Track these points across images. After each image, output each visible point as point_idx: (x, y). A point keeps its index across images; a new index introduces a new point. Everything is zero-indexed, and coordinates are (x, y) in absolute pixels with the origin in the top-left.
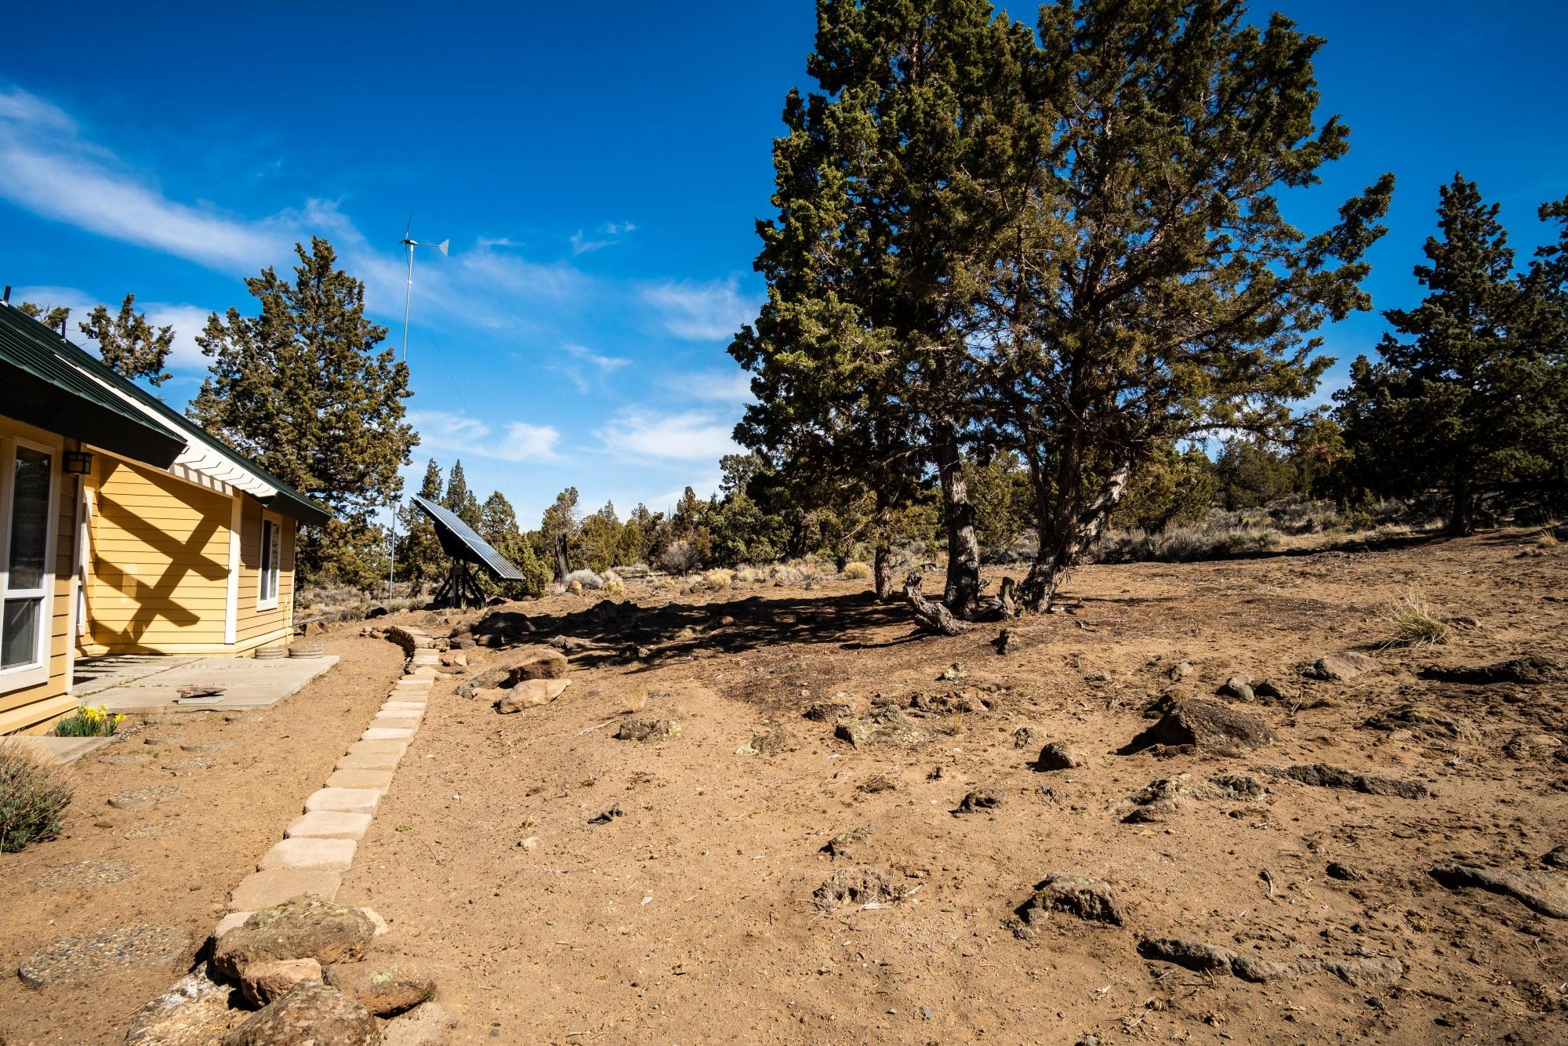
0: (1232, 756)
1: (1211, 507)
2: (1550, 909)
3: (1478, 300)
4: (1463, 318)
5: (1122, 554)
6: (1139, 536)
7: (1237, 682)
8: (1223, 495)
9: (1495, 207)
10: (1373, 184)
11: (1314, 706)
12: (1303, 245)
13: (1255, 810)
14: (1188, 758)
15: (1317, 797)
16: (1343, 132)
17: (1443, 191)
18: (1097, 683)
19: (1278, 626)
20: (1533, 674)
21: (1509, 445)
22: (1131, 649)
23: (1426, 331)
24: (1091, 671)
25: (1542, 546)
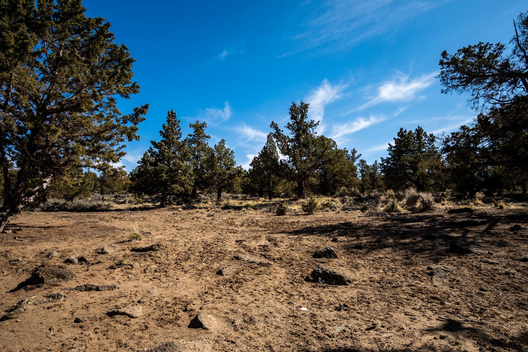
0: (57, 286)
1: (95, 192)
2: (134, 316)
3: (173, 143)
4: (169, 148)
5: (54, 208)
6: (62, 201)
7: (72, 257)
8: (100, 189)
9: (179, 121)
10: (144, 105)
11: (97, 263)
12: (121, 116)
13: (57, 305)
14: (39, 289)
15: (83, 295)
16: (138, 87)
17: (169, 112)
18: (14, 263)
19: (97, 236)
20: (157, 248)
21: (176, 184)
22: (37, 247)
23: (160, 149)
24: (13, 258)
25: (179, 211)
